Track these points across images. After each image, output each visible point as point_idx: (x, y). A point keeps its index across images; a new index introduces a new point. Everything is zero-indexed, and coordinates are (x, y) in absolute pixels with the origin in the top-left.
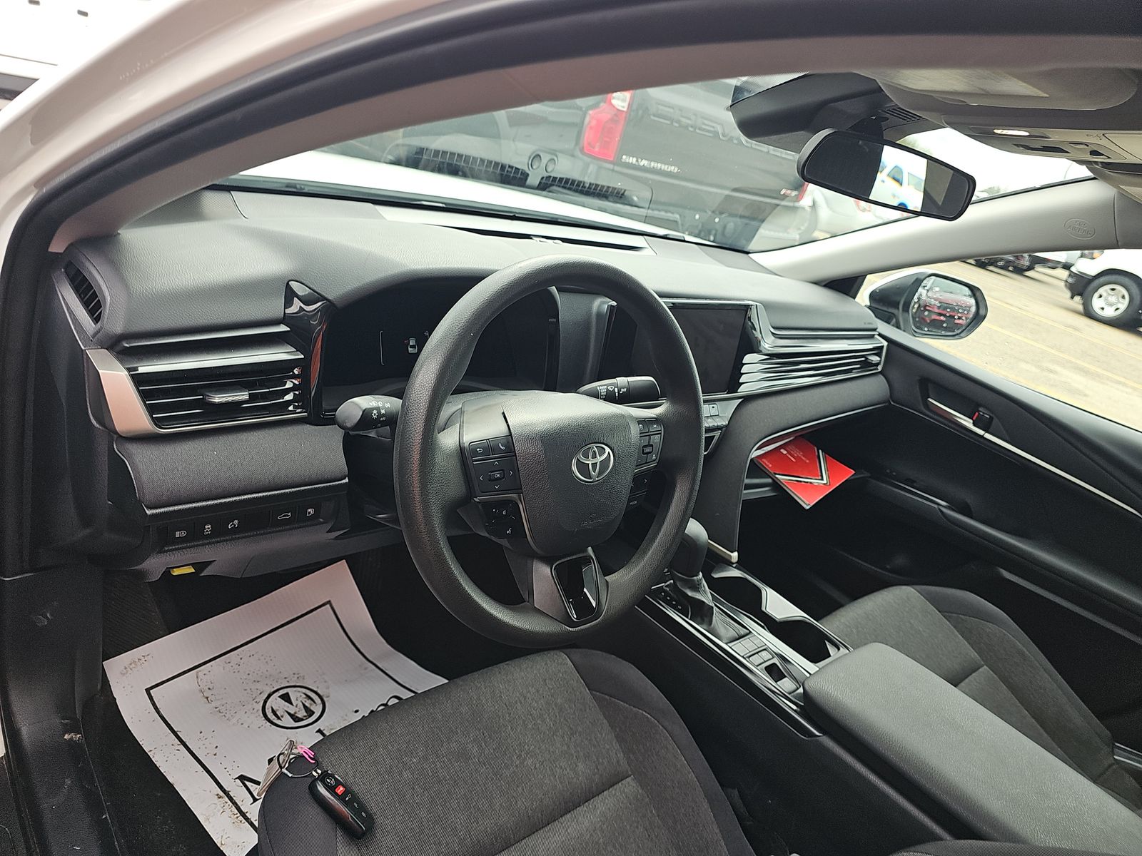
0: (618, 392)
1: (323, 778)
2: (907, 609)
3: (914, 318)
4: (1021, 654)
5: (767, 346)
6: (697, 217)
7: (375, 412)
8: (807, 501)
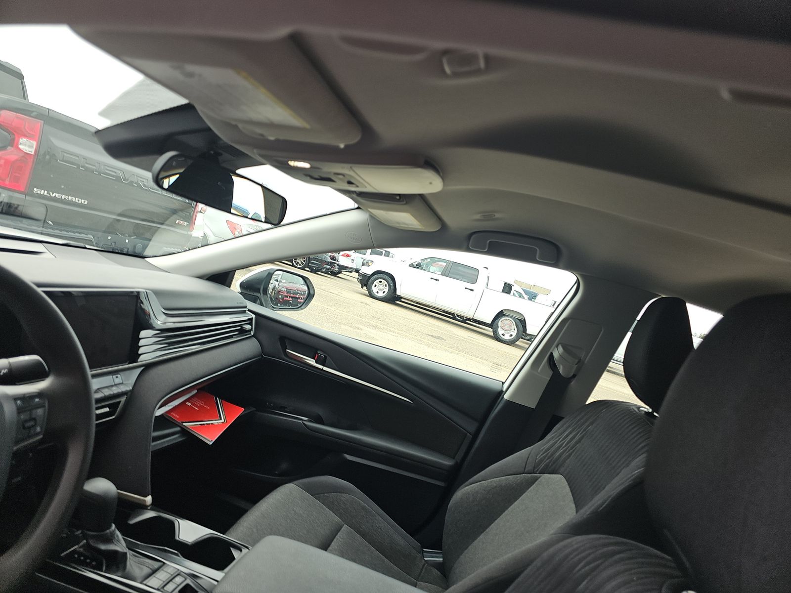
2: (291, 501)
3: (271, 299)
5: (159, 323)
6: (109, 238)
8: (210, 439)
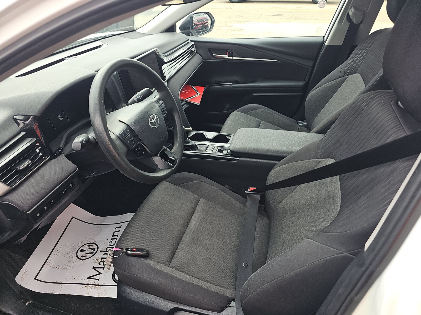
0: (141, 98)
1: (127, 250)
2: (238, 117)
4: (268, 113)
7: (83, 141)
8: (198, 103)
